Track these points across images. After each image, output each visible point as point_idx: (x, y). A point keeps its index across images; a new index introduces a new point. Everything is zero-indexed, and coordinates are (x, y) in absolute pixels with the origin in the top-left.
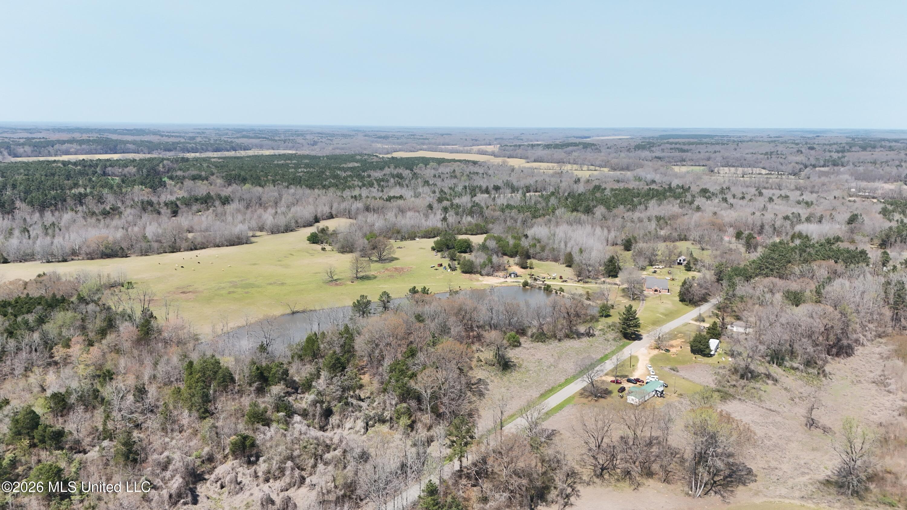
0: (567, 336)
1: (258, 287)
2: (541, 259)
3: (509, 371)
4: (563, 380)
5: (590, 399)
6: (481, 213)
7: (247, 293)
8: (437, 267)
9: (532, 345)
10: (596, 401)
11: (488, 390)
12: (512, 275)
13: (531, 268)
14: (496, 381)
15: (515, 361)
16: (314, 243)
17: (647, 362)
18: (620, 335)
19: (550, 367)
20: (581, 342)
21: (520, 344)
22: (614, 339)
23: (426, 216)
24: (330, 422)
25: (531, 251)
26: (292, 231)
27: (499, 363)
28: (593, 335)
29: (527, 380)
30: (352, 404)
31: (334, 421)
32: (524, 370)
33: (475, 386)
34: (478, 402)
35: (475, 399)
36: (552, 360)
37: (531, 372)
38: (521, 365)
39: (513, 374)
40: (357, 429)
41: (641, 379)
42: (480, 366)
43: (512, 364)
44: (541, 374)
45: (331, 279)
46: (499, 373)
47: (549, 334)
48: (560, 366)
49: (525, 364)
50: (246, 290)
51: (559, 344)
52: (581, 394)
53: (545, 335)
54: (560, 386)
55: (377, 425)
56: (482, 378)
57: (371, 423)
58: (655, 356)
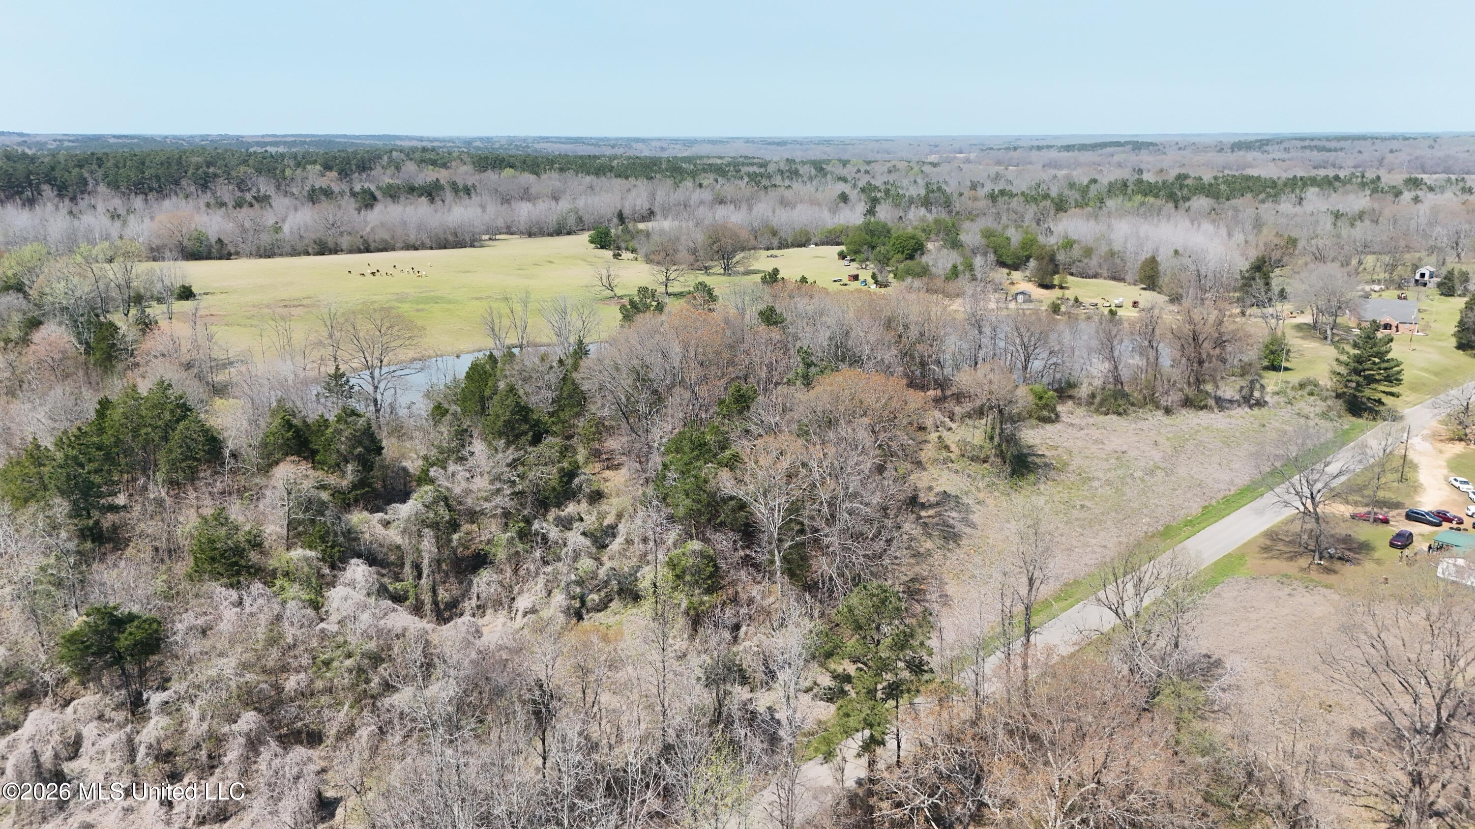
0: (1188, 403)
1: (450, 302)
2: (1084, 275)
3: (1032, 478)
4: (1195, 508)
5: (1303, 562)
6: (947, 204)
7: (418, 310)
8: (845, 280)
9: (1091, 421)
10: (1329, 571)
11: (973, 526)
12: (1020, 298)
13: (1061, 288)
14: (990, 501)
15: (1047, 453)
16: (602, 247)
17: (1445, 472)
18: (1339, 404)
19: (1151, 472)
20: (1230, 417)
21: (1058, 416)
22: (1324, 415)
23: (834, 211)
24: (475, 590)
25: (1061, 257)
26: (569, 233)
27: (1001, 455)
28: (1260, 404)
29: (1087, 503)
30: (545, 538)
31: (483, 587)
32: (1073, 478)
33: (931, 512)
34: (938, 556)
35: (929, 545)
36: (1157, 455)
37: (1096, 484)
38: (1066, 464)
39: (1042, 487)
40: (546, 614)
41: (1452, 512)
42: (945, 461)
43: (1037, 460)
44: (1126, 489)
45: (608, 293)
46: (1002, 484)
47: (1136, 396)
48: (1182, 471)
49: (1076, 462)
50: (421, 306)
51: (1166, 420)
52: (1266, 549)
53: (1125, 395)
54: (1189, 523)
55: (615, 605)
56: (952, 490)
57: (594, 598)
58: (1459, 456)
